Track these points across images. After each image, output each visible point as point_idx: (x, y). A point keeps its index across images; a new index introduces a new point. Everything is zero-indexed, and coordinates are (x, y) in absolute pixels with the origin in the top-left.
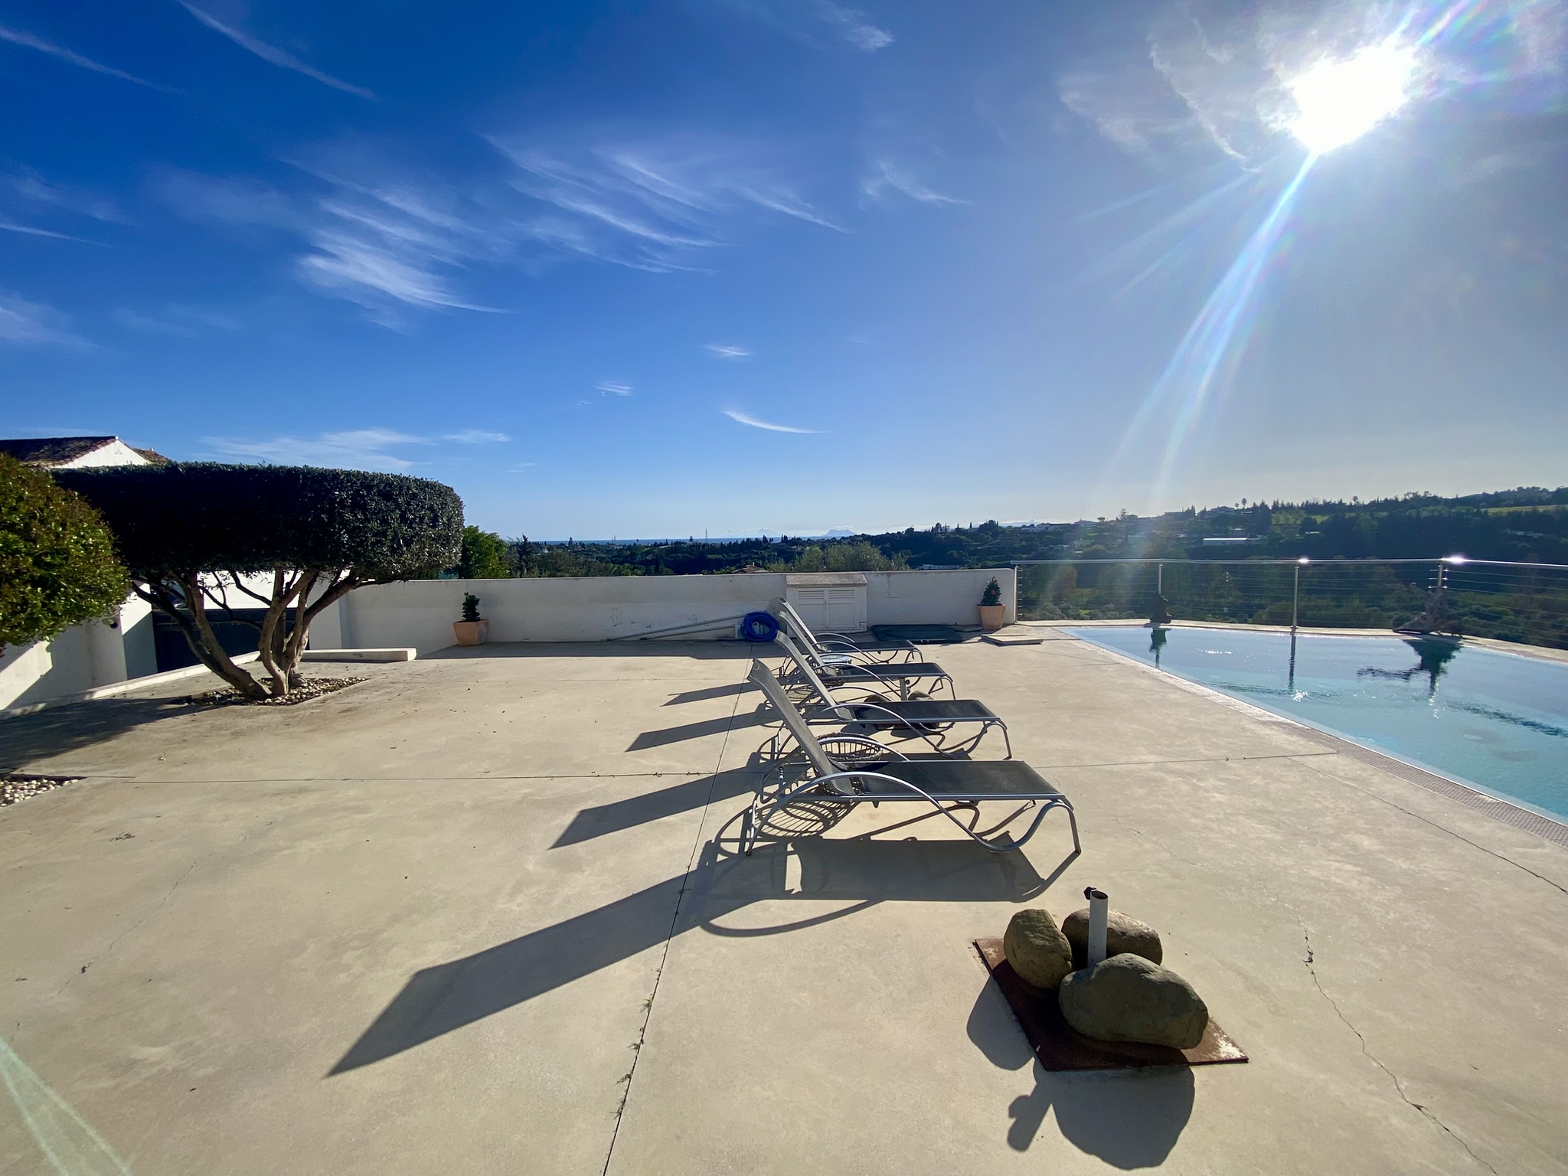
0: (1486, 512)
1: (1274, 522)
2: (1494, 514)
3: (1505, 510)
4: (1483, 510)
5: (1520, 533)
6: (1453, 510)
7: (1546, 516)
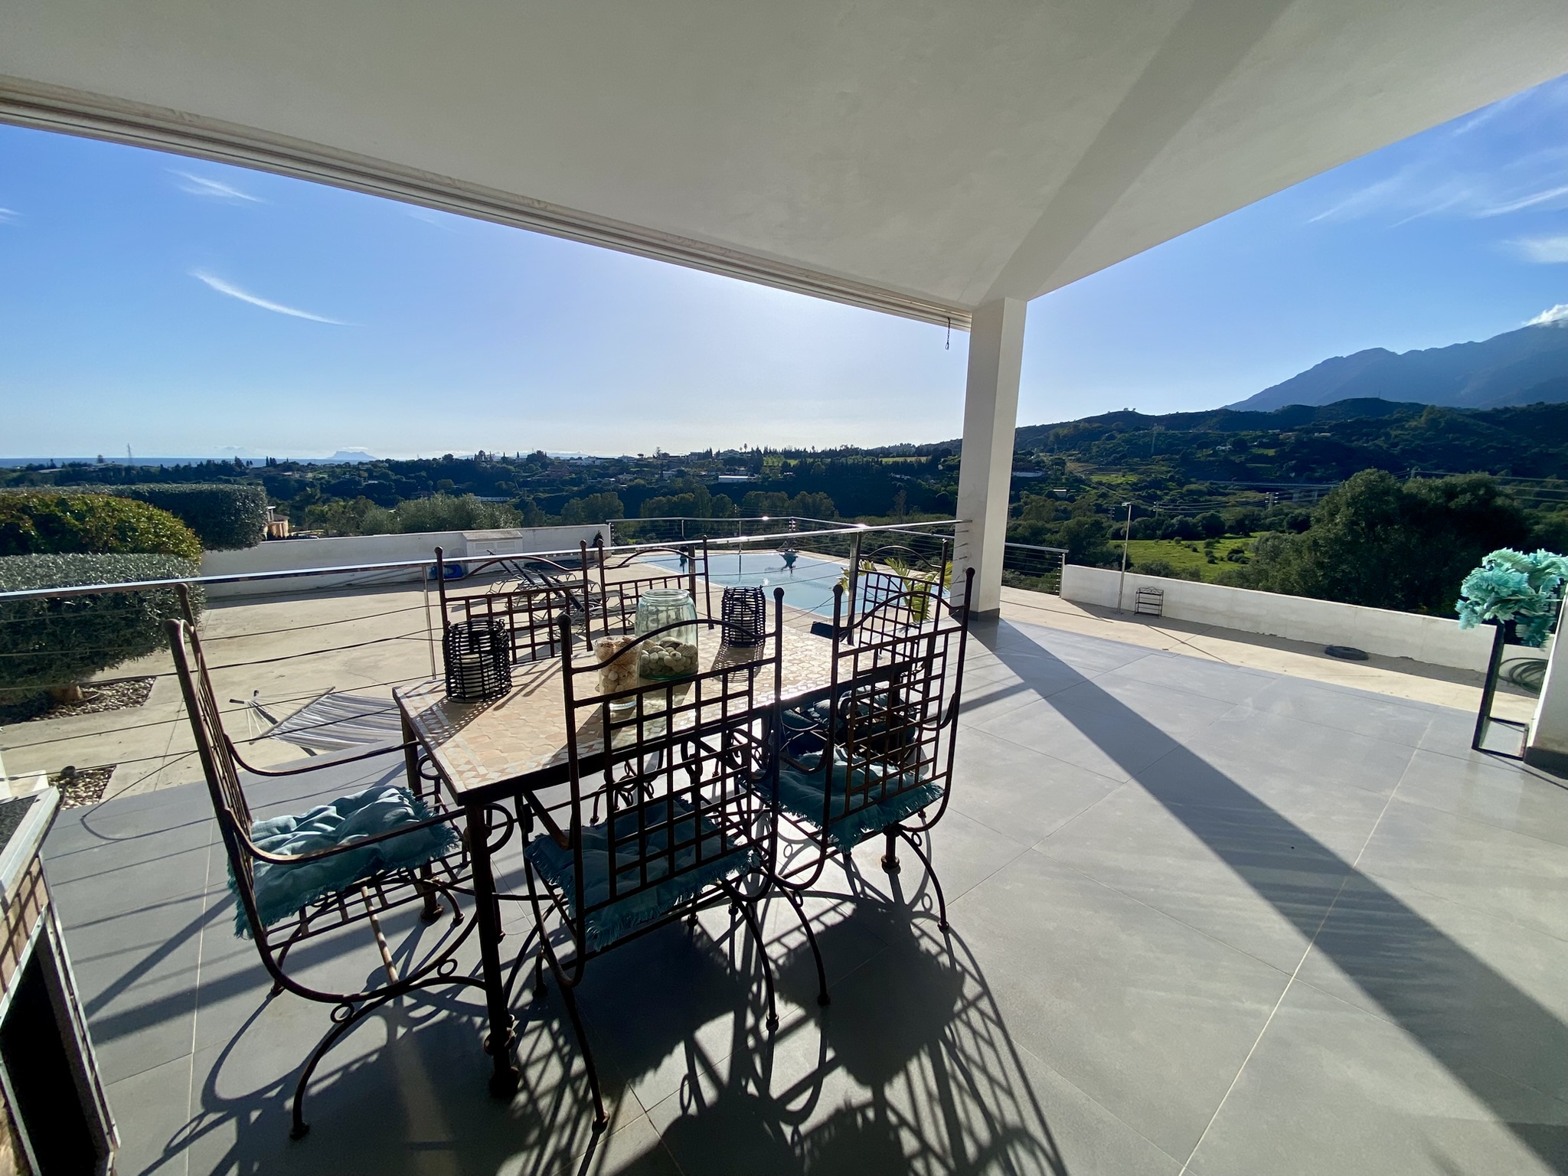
0: (881, 461)
1: (765, 464)
2: (886, 462)
3: (891, 460)
4: (880, 460)
5: (898, 476)
6: (865, 459)
7: (911, 464)
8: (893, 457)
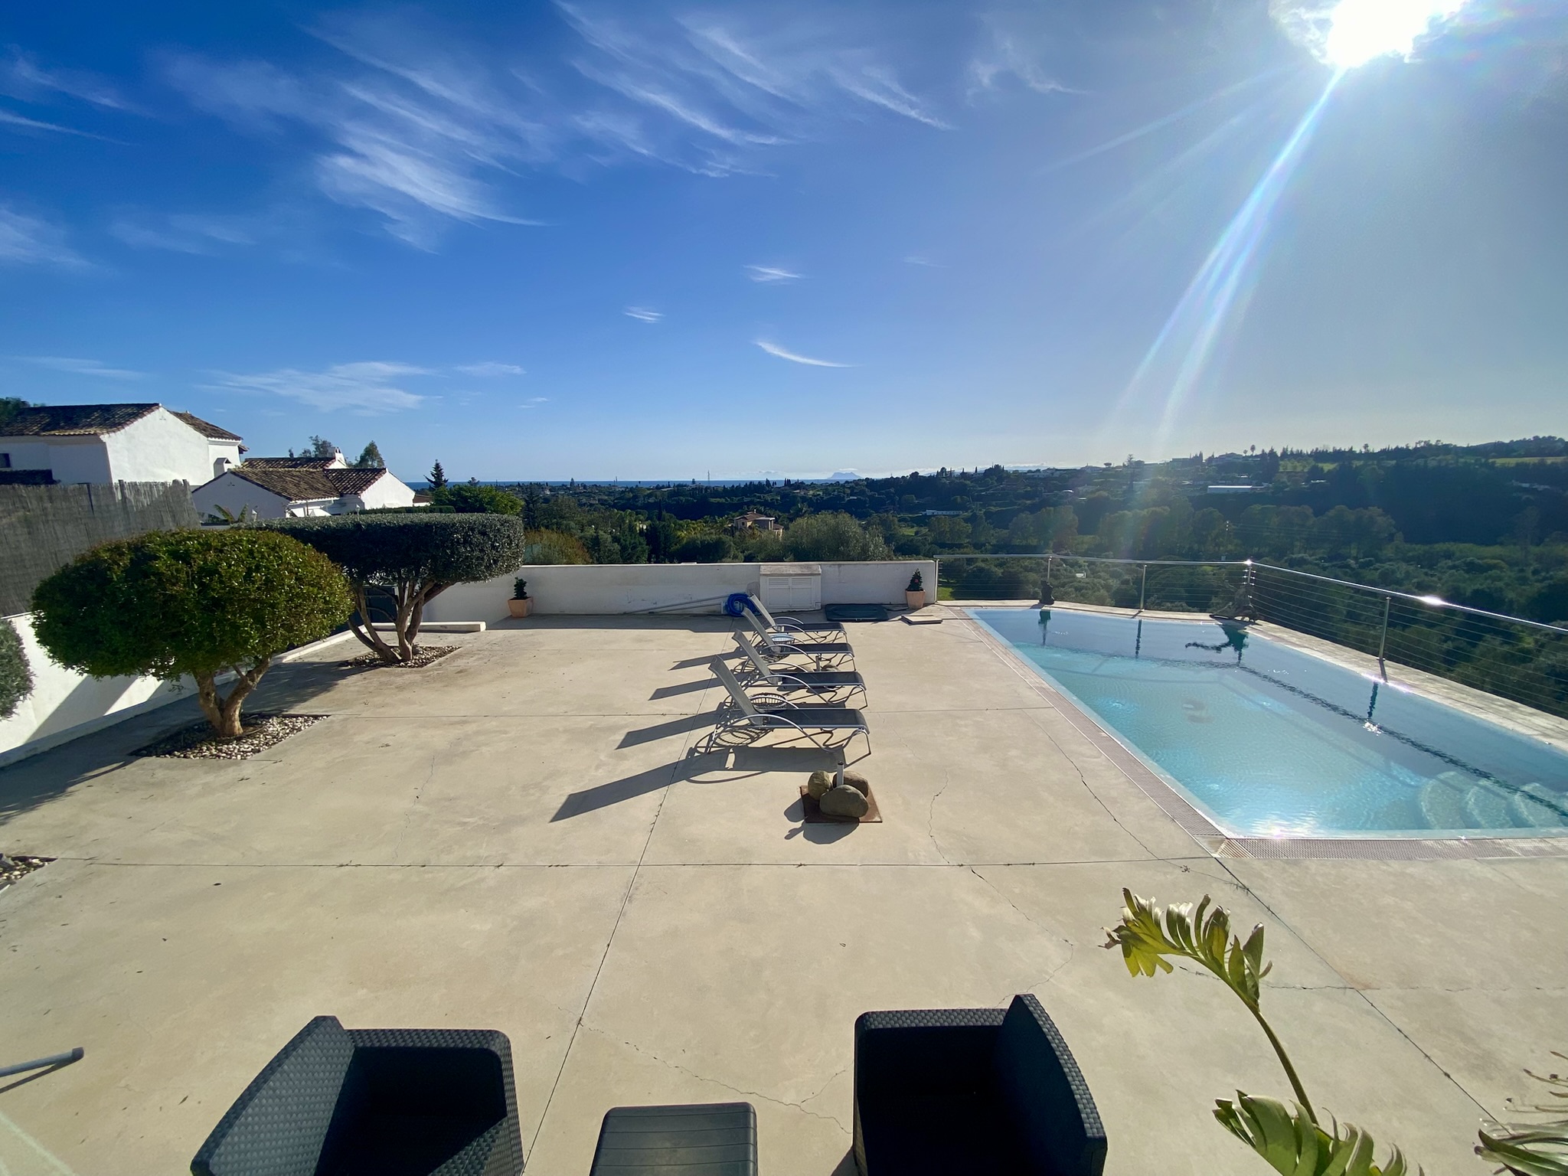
0: (1494, 463)
1: (1281, 470)
2: (1502, 465)
3: (1512, 461)
5: (1526, 486)
6: (1462, 460)
7: (1552, 468)
8: (1520, 456)
